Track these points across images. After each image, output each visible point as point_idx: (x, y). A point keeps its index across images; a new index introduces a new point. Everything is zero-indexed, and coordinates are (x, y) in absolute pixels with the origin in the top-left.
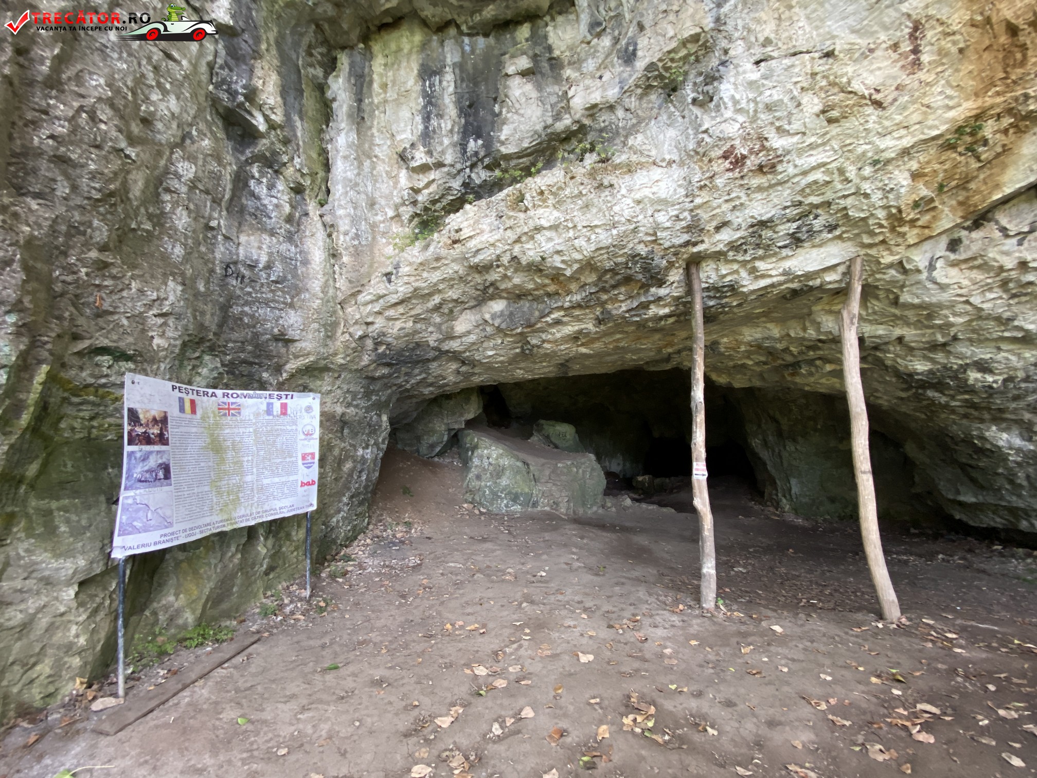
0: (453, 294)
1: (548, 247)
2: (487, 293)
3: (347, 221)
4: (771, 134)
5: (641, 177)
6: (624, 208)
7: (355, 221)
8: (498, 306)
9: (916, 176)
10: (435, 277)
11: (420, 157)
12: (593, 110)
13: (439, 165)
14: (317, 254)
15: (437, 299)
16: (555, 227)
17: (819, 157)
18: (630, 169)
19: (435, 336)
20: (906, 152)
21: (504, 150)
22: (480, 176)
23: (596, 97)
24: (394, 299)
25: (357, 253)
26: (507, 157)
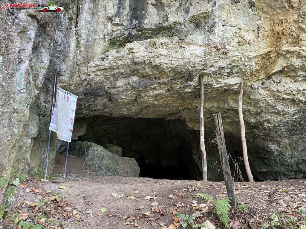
0: (122, 71)
1: (163, 61)
2: (133, 73)
3: (85, 35)
4: (226, 44)
5: (192, 47)
6: (187, 55)
7: (88, 36)
8: (135, 79)
9: (256, 63)
10: (120, 63)
11: (117, 21)
12: (175, 23)
13: (122, 25)
14: (73, 45)
15: (116, 71)
16: (165, 56)
17: (236, 53)
18: (189, 44)
19: (108, 86)
20: (255, 57)
21: (145, 26)
22: (135, 32)
23: (177, 20)
24: (102, 67)
25: (87, 48)
26: (145, 29)
